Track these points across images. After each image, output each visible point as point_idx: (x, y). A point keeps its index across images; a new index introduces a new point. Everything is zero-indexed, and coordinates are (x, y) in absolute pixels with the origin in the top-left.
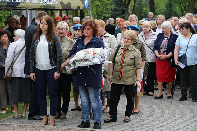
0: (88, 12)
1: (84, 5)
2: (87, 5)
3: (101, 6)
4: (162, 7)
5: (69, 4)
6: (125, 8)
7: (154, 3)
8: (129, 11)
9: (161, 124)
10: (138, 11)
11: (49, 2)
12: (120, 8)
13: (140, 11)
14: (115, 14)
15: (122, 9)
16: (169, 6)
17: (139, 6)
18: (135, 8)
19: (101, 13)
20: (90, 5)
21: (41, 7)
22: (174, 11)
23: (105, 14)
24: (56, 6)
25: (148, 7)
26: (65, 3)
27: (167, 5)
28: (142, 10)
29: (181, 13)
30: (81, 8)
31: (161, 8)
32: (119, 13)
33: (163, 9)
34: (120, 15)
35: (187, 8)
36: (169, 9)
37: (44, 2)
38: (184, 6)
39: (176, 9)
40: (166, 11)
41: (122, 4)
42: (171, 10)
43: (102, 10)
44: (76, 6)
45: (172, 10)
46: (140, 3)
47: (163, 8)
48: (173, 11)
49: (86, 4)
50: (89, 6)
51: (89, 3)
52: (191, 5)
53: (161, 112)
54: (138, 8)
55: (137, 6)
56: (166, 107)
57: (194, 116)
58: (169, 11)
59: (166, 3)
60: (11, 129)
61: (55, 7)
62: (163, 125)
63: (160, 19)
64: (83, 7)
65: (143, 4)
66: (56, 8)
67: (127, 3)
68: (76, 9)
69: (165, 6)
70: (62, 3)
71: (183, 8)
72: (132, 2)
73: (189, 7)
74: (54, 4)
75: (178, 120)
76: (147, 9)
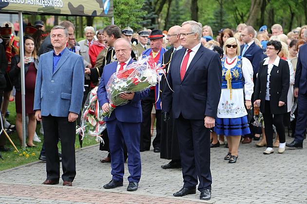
1: (102, 9)
2: (108, 10)
3: (128, 12)
4: (209, 15)
5: (81, 7)
6: (156, 16)
7: (197, 9)
8: (160, 20)
10: (173, 20)
11: (51, 2)
12: (149, 15)
13: (176, 20)
15: (152, 17)
16: (220, 15)
17: (175, 12)
18: (169, 15)
19: (127, 22)
20: (112, 9)
21: (39, 10)
22: (226, 22)
24: (61, 9)
26: (75, 5)
27: (216, 13)
28: (179, 18)
30: (98, 14)
31: (206, 16)
32: (148, 22)
33: (211, 19)
34: (149, 25)
35: (245, 19)
36: (219, 18)
37: (44, 3)
38: (241, 14)
39: (228, 19)
40: (215, 21)
41: (152, 8)
42: (221, 20)
43: (128, 16)
44: (90, 11)
45: (224, 20)
46: (176, 9)
47: (209, 17)
48: (224, 22)
49: (107, 8)
50: (110, 11)
51: (110, 7)
52: (252, 14)
54: (172, 16)
55: (171, 12)
57: (264, 174)
58: (219, 21)
59: (215, 9)
61: (60, 11)
62: (221, 186)
64: (101, 11)
65: (181, 10)
66: (61, 13)
67: (157, 8)
68: (91, 14)
69: (213, 13)
70: (70, 5)
71: (239, 18)
72: (165, 7)
73: (249, 17)
74: (59, 6)
75: (243, 180)
76: (187, 17)
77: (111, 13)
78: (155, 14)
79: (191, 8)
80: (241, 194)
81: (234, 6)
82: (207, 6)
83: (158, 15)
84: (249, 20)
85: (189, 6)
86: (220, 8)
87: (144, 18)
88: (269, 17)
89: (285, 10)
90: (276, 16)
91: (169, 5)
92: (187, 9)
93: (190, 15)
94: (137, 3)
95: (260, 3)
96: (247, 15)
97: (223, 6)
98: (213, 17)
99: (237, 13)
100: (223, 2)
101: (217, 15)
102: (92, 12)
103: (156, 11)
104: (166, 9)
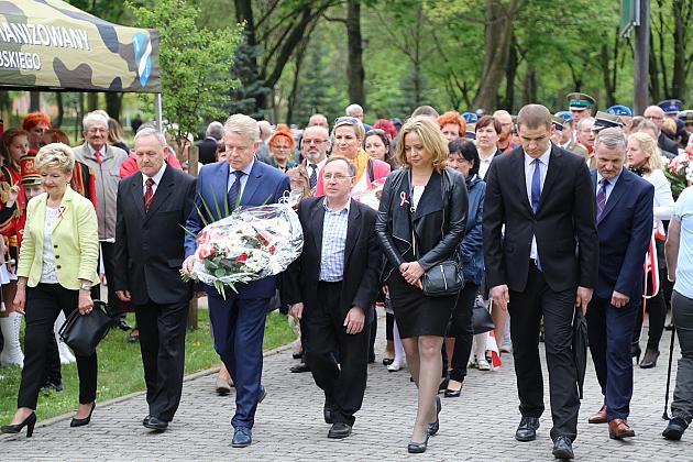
1: (134, 74)
2: (147, 76)
3: (196, 81)
4: (389, 88)
5: (85, 69)
6: (267, 89)
7: (362, 74)
8: (277, 99)
10: (308, 100)
11: (12, 59)
12: (250, 88)
13: (314, 99)
15: (258, 92)
16: (414, 87)
17: (313, 81)
18: (298, 89)
19: (193, 104)
20: (158, 74)
23: (210, 108)
24: (38, 75)
26: (71, 65)
27: (406, 82)
28: (323, 95)
30: (125, 85)
31: (383, 90)
32: (247, 104)
33: (393, 95)
34: (249, 111)
35: (471, 94)
36: (412, 94)
38: (462, 85)
40: (402, 100)
41: (256, 72)
43: (196, 92)
44: (105, 78)
45: (423, 99)
46: (314, 73)
47: (390, 91)
49: (145, 72)
50: (152, 77)
51: (153, 69)
52: (486, 85)
54: (307, 89)
55: (302, 80)
59: (403, 72)
61: (34, 78)
64: (133, 80)
65: (326, 76)
66: (37, 83)
67: (270, 70)
68: (108, 87)
69: (398, 84)
70: (58, 65)
71: (459, 93)
72: (289, 69)
73: (479, 90)
74: (29, 67)
76: (340, 92)
77: (156, 83)
78: (264, 86)
79: (348, 71)
81: (446, 65)
82: (385, 67)
83: (272, 88)
84: (480, 99)
85: (344, 67)
86: (414, 71)
87: (239, 96)
88: (526, 92)
89: (560, 77)
90: (539, 88)
91: (298, 64)
92: (339, 75)
93: (347, 87)
94: (215, 59)
95: (503, 59)
96: (476, 87)
97: (421, 66)
98: (399, 93)
99: (454, 82)
100: (420, 58)
101: (407, 86)
102: (111, 82)
103: (267, 78)
104: (292, 74)
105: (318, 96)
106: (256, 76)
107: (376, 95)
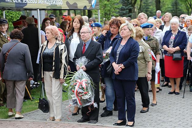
0: (96, 12)
2: (94, 5)
4: (168, 5)
5: (75, 4)
7: (160, 2)
8: (136, 10)
9: (170, 120)
11: (55, 2)
12: (127, 7)
13: (146, 10)
14: (122, 13)
15: (129, 8)
16: (175, 5)
17: (145, 5)
18: (141, 6)
19: (109, 12)
20: (98, 4)
21: (47, 7)
22: (180, 9)
23: (113, 13)
25: (155, 6)
26: (71, 3)
27: (173, 4)
28: (148, 8)
29: (187, 11)
30: (88, 8)
31: (166, 6)
32: (126, 12)
33: (169, 8)
34: (127, 14)
36: (175, 7)
37: (50, 3)
38: (190, 4)
39: (181, 7)
40: (172, 9)
41: (129, 3)
42: (176, 8)
43: (109, 9)
45: (178, 8)
46: (146, 2)
48: (178, 9)
49: (94, 4)
50: (96, 5)
51: (96, 3)
53: (170, 108)
54: (144, 7)
55: (143, 4)
56: (174, 103)
58: (175, 9)
60: (25, 125)
61: (61, 7)
62: (172, 120)
63: (167, 17)
64: (90, 6)
65: (149, 3)
66: (62, 9)
67: (133, 2)
68: (83, 9)
69: (171, 4)
70: (68, 3)
72: (138, 1)
74: (60, 4)
75: (187, 116)
76: (154, 7)
77: (98, 7)
78: (131, 6)
79: (156, 1)
80: (184, 125)
83: (134, 7)
87: (124, 10)
92: (153, 2)
98: (171, 7)
99: (187, 3)
102: (83, 7)
104: (139, 3)
105: (147, 9)
106: (128, 4)
107: (164, 8)
